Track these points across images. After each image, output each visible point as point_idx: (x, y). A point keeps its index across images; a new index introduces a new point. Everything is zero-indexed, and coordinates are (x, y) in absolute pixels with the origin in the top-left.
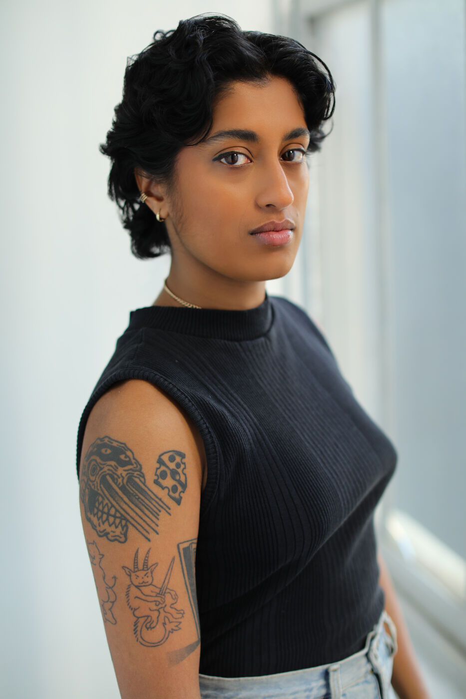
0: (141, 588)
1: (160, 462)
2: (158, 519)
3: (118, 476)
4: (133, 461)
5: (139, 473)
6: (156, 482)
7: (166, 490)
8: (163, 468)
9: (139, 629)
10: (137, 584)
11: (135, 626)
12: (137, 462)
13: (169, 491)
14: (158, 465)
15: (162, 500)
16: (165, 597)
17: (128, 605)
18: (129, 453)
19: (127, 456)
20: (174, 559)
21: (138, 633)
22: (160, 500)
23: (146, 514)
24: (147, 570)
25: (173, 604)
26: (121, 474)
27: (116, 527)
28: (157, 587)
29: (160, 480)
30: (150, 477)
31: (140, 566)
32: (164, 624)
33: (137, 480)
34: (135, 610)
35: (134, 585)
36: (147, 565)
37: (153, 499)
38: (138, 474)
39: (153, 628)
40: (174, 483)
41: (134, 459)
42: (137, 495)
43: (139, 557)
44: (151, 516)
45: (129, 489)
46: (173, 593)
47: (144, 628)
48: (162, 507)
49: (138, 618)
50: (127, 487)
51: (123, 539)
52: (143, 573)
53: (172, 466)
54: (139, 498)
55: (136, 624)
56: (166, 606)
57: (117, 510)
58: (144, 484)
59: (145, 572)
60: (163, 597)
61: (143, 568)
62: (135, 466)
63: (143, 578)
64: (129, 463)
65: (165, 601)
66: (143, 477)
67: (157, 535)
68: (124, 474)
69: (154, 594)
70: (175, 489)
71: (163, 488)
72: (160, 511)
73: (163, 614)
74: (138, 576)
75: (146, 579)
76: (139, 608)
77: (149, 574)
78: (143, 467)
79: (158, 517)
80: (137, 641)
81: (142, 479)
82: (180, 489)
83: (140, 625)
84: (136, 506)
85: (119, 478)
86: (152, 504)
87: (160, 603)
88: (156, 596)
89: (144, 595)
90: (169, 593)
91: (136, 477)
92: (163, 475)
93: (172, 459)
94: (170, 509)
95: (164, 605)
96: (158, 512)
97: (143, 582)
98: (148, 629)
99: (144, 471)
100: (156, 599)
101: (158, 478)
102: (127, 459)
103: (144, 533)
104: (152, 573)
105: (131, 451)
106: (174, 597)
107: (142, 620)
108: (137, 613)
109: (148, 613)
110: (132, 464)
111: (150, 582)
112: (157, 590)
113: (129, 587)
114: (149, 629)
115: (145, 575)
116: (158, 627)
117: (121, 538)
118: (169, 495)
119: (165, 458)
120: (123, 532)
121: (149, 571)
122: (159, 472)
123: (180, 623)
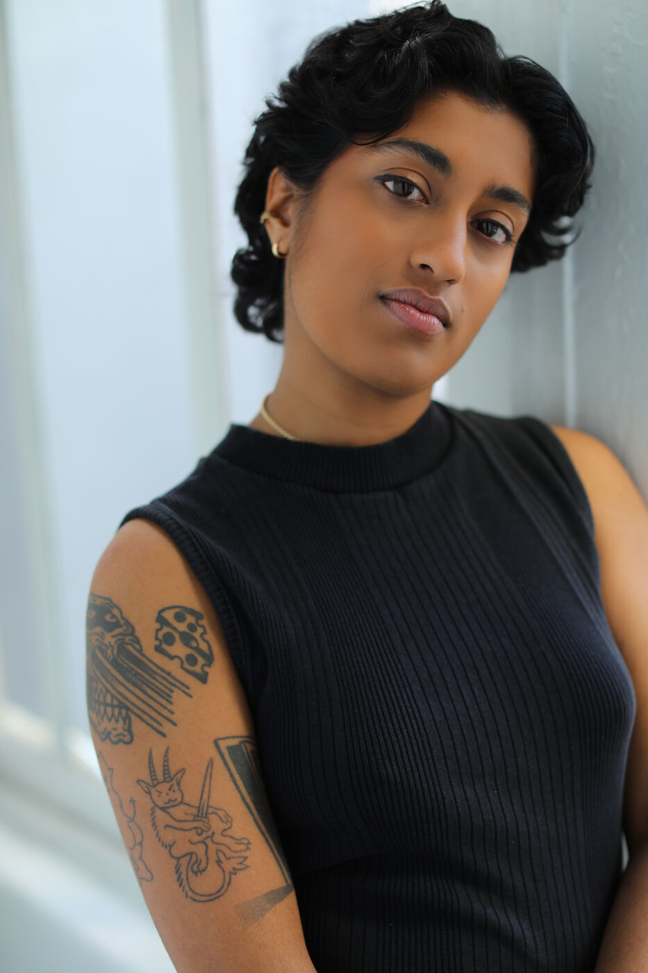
0: (170, 810)
1: (161, 620)
2: (171, 703)
3: (106, 645)
4: (122, 622)
5: (131, 638)
6: (158, 649)
7: (177, 662)
8: (166, 630)
9: (183, 876)
10: (161, 804)
11: (177, 873)
12: (128, 623)
13: (182, 662)
14: (158, 626)
15: (172, 674)
16: (208, 819)
17: (159, 840)
18: (116, 612)
19: (113, 616)
20: (211, 761)
21: (185, 883)
22: (169, 674)
23: (151, 697)
24: (172, 780)
25: (225, 830)
26: (110, 643)
27: (117, 721)
28: (192, 807)
29: (164, 646)
30: (148, 642)
31: (160, 777)
32: (219, 862)
33: (130, 648)
34: (171, 846)
35: (158, 807)
36: (169, 774)
37: (157, 674)
38: (130, 640)
39: (204, 870)
40: (188, 650)
41: (123, 618)
42: (132, 669)
43: (155, 763)
44: (159, 699)
45: (121, 662)
46: (221, 813)
47: (191, 874)
48: (175, 686)
49: (178, 859)
50: (119, 660)
51: (127, 738)
52: (164, 787)
53: (182, 627)
54: (137, 673)
55: (178, 870)
56: (213, 834)
57: (113, 697)
58: (140, 651)
59: (168, 785)
60: (206, 820)
61: (165, 778)
62: (125, 628)
63: (167, 794)
64: (117, 625)
65: (210, 827)
66: (138, 642)
67: (175, 728)
68: (113, 641)
69: (190, 818)
70: (191, 659)
71: (172, 658)
72: (172, 691)
73: (212, 848)
74: (160, 793)
75: (173, 796)
76: (175, 842)
77: (176, 787)
78: (137, 628)
79: (172, 700)
80: (187, 896)
81: (137, 646)
82: (200, 659)
83: (183, 869)
84: (135, 685)
85: (108, 648)
86: (157, 680)
87: (203, 831)
88: (194, 820)
89: (175, 819)
90: (214, 813)
91: (127, 644)
92: (169, 639)
93: (180, 617)
94: (188, 688)
95: (210, 833)
96: (169, 692)
97: (170, 800)
98: (196, 873)
99: (138, 634)
100: (195, 824)
101: (161, 644)
102: (114, 620)
103: (155, 725)
104: (178, 784)
105: (117, 607)
106: (224, 819)
107: (184, 861)
108: (175, 852)
109: (188, 848)
110: (121, 626)
111: (179, 800)
112: (194, 811)
113: (152, 809)
114: (199, 874)
115: (170, 789)
116: (209, 868)
117: (124, 736)
118: (182, 667)
119: (169, 616)
120: (126, 727)
121: (174, 782)
122: (160, 635)
123: (246, 858)
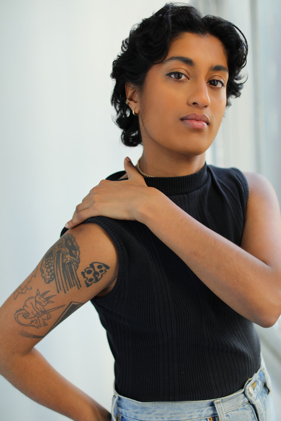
0: (37, 303)
1: (92, 265)
2: (71, 288)
3: (65, 257)
4: (77, 257)
5: (76, 264)
6: (83, 273)
7: (86, 279)
8: (91, 269)
9: (20, 312)
10: (37, 300)
11: (19, 309)
12: (79, 259)
13: (87, 280)
14: (89, 266)
15: (80, 282)
16: (44, 314)
17: (26, 301)
18: (78, 252)
19: (76, 253)
20: (64, 305)
21: (18, 313)
22: (79, 281)
23: (66, 283)
24: (47, 301)
25: (45, 319)
26: (67, 258)
27: (48, 275)
28: (44, 309)
29: (86, 274)
30: (81, 268)
31: (45, 297)
32: (33, 321)
33: (73, 267)
34: (26, 306)
35: (35, 299)
36: (48, 299)
37: (75, 279)
38: (75, 264)
39: (26, 318)
40: (93, 277)
41: (79, 256)
42: (68, 272)
43: (47, 294)
44: (68, 284)
45: (66, 267)
46: (49, 316)
47: (22, 315)
48: (77, 285)
49: (24, 309)
50: (66, 266)
51: (47, 281)
52: (44, 300)
53: (98, 270)
54: (68, 274)
55: (21, 310)
56: (41, 317)
57: (54, 269)
58: (76, 270)
59: (45, 300)
60: (43, 314)
61: (46, 298)
62: (77, 260)
63: (42, 301)
64: (75, 257)
65: (42, 316)
66: (78, 267)
67: (64, 293)
68: (69, 259)
69: (40, 310)
70: (91, 280)
71: (84, 277)
72: (75, 285)
73: (36, 318)
74: (40, 298)
75: (42, 303)
76: (28, 307)
77: (46, 303)
78: (81, 263)
79: (72, 287)
81: (76, 268)
82: (94, 280)
83: (21, 312)
84: (64, 276)
85: (65, 259)
86: (73, 281)
87: (39, 314)
88: (40, 311)
89: (36, 306)
90: (48, 315)
91: (73, 264)
92: (89, 272)
93: (99, 267)
94: (81, 287)
95: (40, 316)
96: (73, 285)
97: (40, 302)
98: (23, 316)
99: (80, 265)
100: (39, 312)
101: (85, 272)
102: (75, 254)
103: (59, 289)
104: (48, 303)
105: (79, 252)
106: (48, 317)
107: (24, 311)
108: (25, 308)
109: (30, 311)
110: (76, 258)
111: (43, 305)
112: (43, 310)
113: (33, 297)
114: (24, 317)
115: (44, 301)
116: (28, 320)
117: (47, 280)
118: (85, 281)
119: (96, 265)
120: (49, 279)
121: (47, 302)
122: (88, 269)
123: (40, 326)
